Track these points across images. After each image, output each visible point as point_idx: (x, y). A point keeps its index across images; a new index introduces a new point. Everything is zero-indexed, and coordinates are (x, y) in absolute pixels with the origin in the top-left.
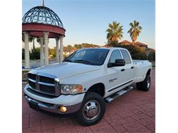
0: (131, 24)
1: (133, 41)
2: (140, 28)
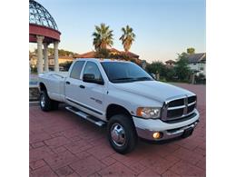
0: (123, 29)
1: (126, 50)
2: (134, 35)
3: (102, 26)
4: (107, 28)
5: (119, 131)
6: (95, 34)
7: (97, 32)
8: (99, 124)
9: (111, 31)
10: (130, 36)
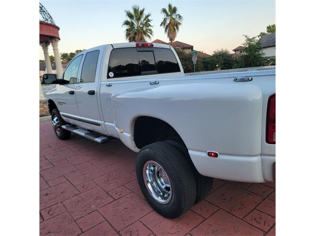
0: (164, 11)
2: (180, 17)
3: (136, 10)
4: (142, 12)
6: (127, 23)
7: (129, 20)
9: (148, 16)
10: (174, 19)
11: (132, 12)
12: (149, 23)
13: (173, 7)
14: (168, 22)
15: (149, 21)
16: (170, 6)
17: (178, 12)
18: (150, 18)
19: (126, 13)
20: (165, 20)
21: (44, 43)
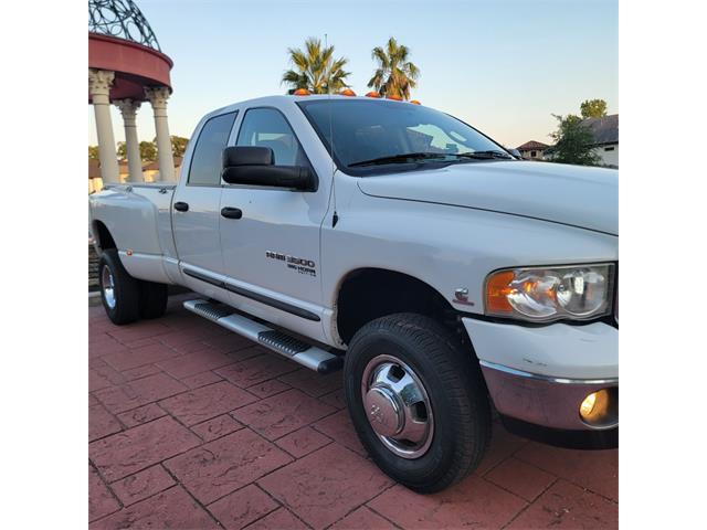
0: (379, 53)
2: (413, 69)
3: (312, 49)
4: (327, 54)
5: (398, 387)
6: (291, 77)
7: (297, 70)
8: (311, 360)
9: (340, 64)
10: (401, 72)
11: (305, 52)
12: (343, 79)
13: (398, 45)
14: (386, 79)
15: (343, 74)
16: (391, 44)
17: (409, 59)
18: (344, 68)
19: (291, 55)
20: (379, 74)
21: (128, 101)
